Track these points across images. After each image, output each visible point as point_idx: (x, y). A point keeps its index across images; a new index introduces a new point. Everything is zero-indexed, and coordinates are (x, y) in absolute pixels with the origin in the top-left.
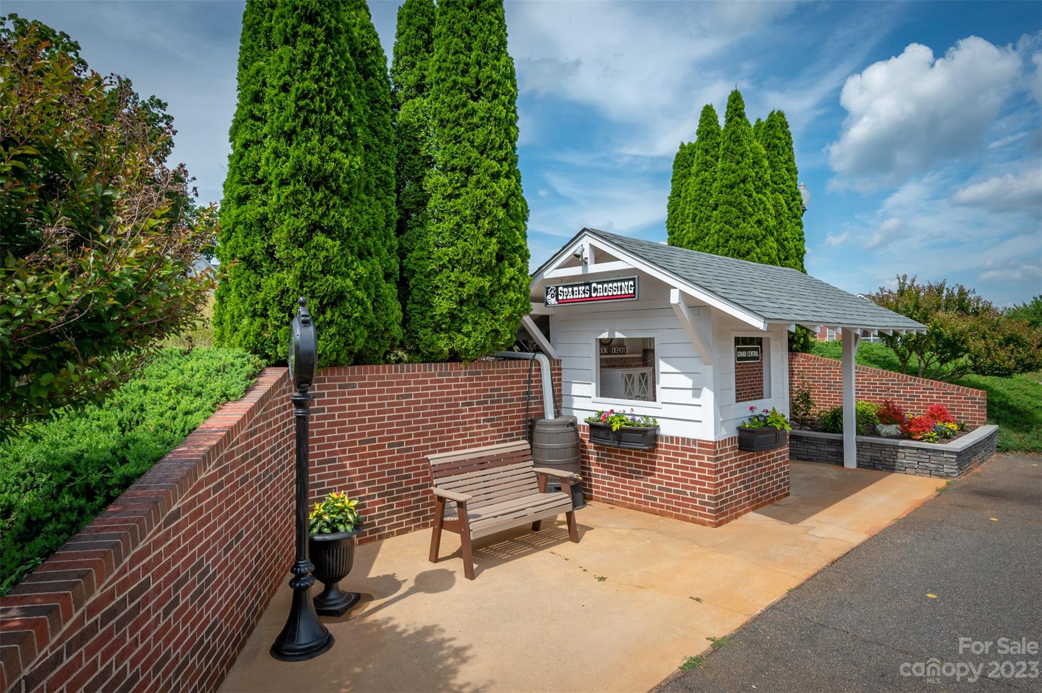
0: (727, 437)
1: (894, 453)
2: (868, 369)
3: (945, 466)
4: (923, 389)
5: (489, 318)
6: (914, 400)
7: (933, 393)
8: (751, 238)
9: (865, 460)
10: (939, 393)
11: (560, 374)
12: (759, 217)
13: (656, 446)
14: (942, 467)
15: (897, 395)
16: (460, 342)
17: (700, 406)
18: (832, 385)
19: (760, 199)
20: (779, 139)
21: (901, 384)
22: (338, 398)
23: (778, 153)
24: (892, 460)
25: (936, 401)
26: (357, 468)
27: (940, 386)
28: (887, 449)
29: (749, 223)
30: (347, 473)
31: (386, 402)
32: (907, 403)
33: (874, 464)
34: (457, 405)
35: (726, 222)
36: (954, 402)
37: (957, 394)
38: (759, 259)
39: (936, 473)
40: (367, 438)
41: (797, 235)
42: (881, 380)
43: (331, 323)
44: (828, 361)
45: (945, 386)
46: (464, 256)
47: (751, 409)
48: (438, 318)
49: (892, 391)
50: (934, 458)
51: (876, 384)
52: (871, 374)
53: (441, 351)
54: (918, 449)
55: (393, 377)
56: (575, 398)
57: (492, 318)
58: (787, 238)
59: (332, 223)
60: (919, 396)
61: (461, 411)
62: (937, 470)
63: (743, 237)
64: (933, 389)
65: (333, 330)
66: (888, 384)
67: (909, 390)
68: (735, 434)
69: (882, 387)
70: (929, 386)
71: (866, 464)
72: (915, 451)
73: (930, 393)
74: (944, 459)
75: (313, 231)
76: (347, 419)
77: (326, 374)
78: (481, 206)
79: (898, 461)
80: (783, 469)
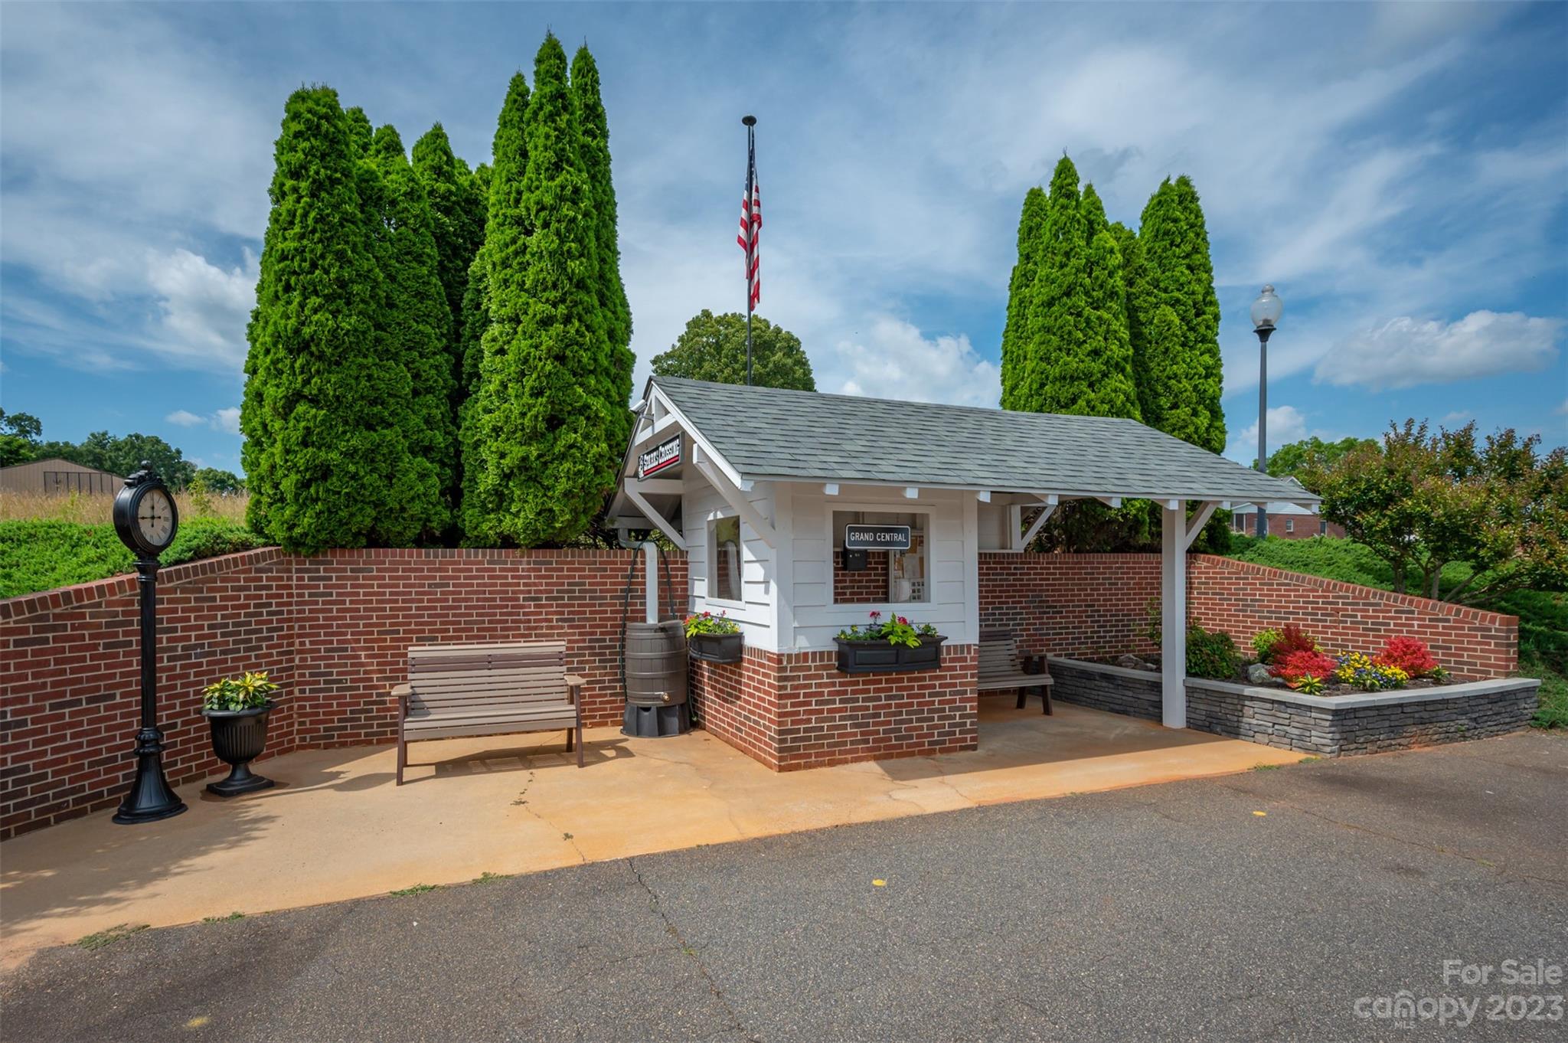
0: (810, 650)
1: (1239, 707)
2: (1304, 578)
3: (1313, 733)
4: (1396, 612)
5: (540, 494)
6: (1379, 630)
7: (1413, 619)
8: (1079, 378)
9: (1197, 717)
10: (1424, 620)
11: (686, 569)
12: (1094, 345)
13: (741, 659)
14: (1308, 734)
15: (1352, 622)
16: (509, 524)
17: (768, 605)
18: (1248, 606)
19: (1099, 318)
20: (1176, 221)
21: (1358, 604)
22: (349, 583)
23: (1172, 244)
24: (1235, 719)
25: (1417, 633)
26: (375, 661)
27: (1426, 606)
28: (1228, 700)
29: (1076, 355)
30: (362, 665)
31: (413, 590)
32: (1368, 636)
33: (1211, 723)
34: (518, 599)
35: (1041, 359)
36: (1450, 635)
37: (1455, 621)
38: (1093, 408)
39: (1300, 744)
40: (388, 628)
41: (1201, 369)
42: (1325, 597)
43: (316, 500)
44: (1243, 566)
45: (1434, 607)
46: (506, 422)
47: (873, 614)
48: (483, 496)
49: (1343, 616)
50: (1298, 718)
51: (1318, 603)
52: (1309, 587)
53: (487, 537)
54: (1273, 702)
55: (423, 562)
56: (697, 599)
57: (545, 495)
58: (1176, 375)
59: (315, 392)
60: (1389, 624)
61: (523, 607)
62: (1301, 738)
63: (1064, 378)
64: (1413, 612)
65: (319, 507)
66: (1338, 603)
67: (1371, 613)
68: (834, 648)
69: (1327, 609)
70: (1406, 607)
71: (1200, 723)
72: (1269, 706)
73: (1407, 619)
74: (1312, 722)
75: (297, 401)
76: (362, 606)
77: (334, 555)
78: (526, 361)
79: (1245, 720)
80: (958, 709)
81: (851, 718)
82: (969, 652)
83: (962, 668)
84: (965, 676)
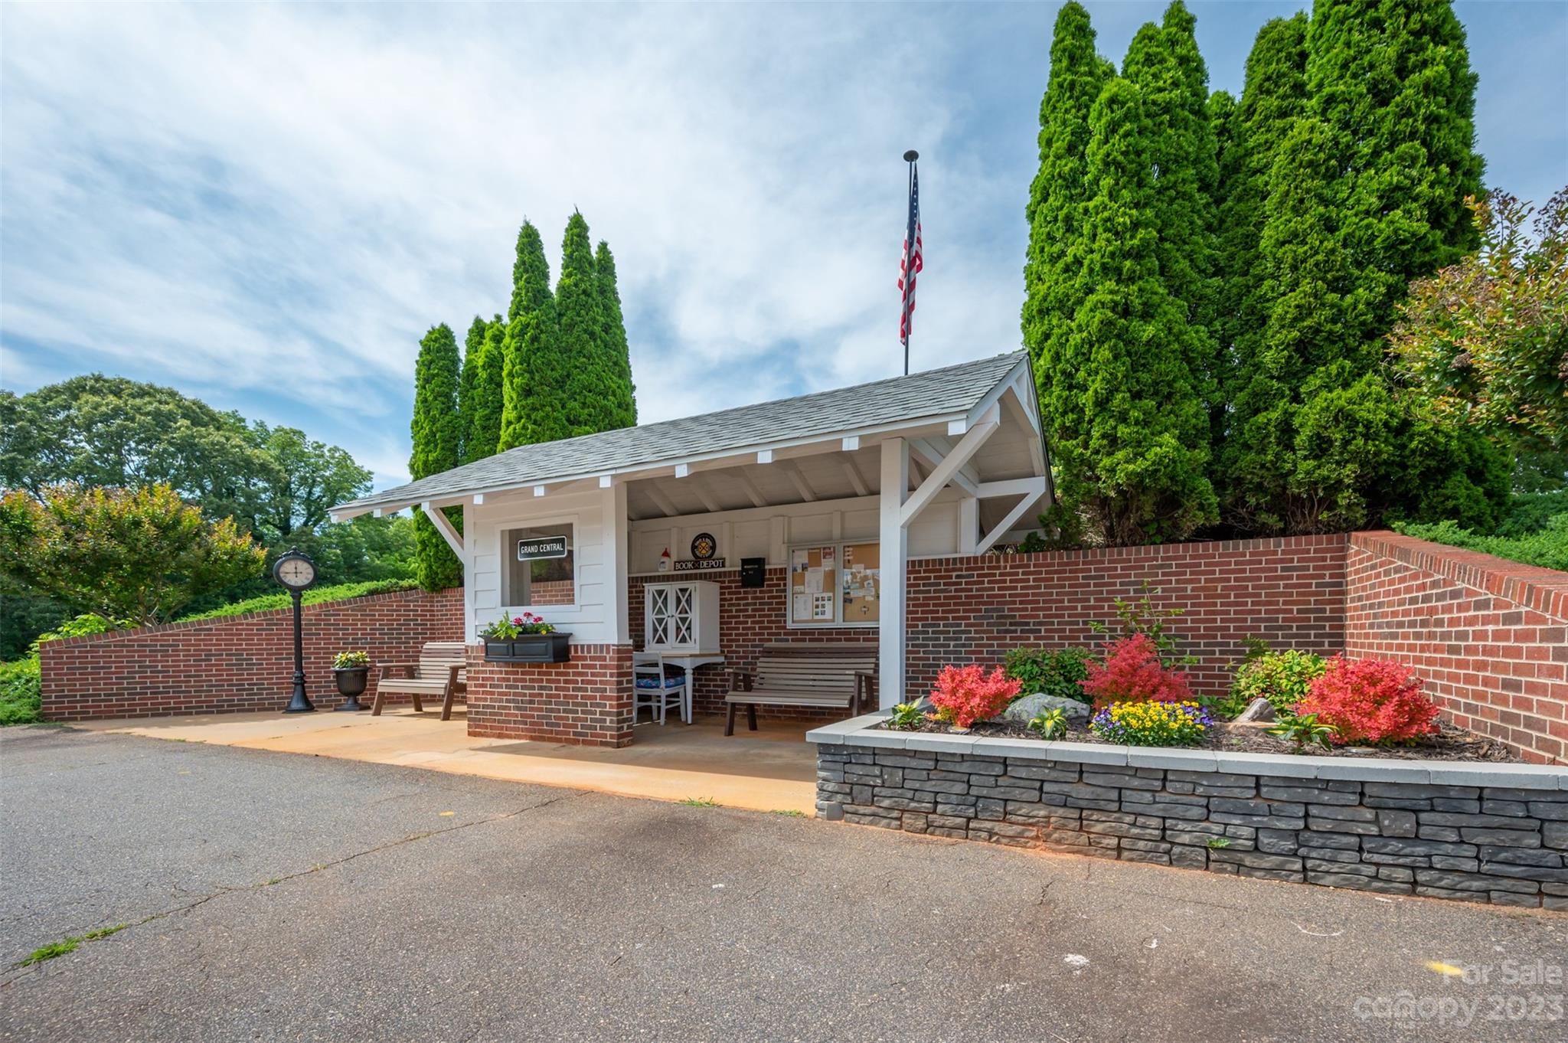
47: (526, 615)
68: (482, 642)
80: (598, 705)
81: (514, 701)
82: (608, 652)
83: (602, 667)
84: (604, 675)
